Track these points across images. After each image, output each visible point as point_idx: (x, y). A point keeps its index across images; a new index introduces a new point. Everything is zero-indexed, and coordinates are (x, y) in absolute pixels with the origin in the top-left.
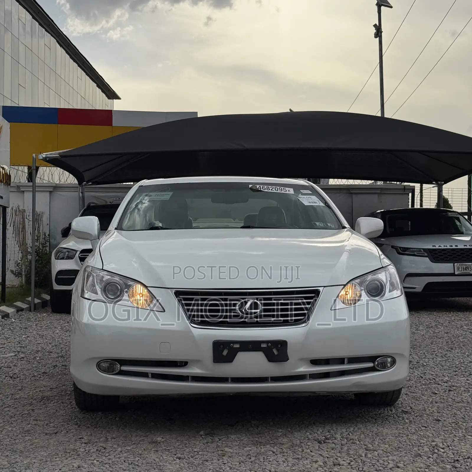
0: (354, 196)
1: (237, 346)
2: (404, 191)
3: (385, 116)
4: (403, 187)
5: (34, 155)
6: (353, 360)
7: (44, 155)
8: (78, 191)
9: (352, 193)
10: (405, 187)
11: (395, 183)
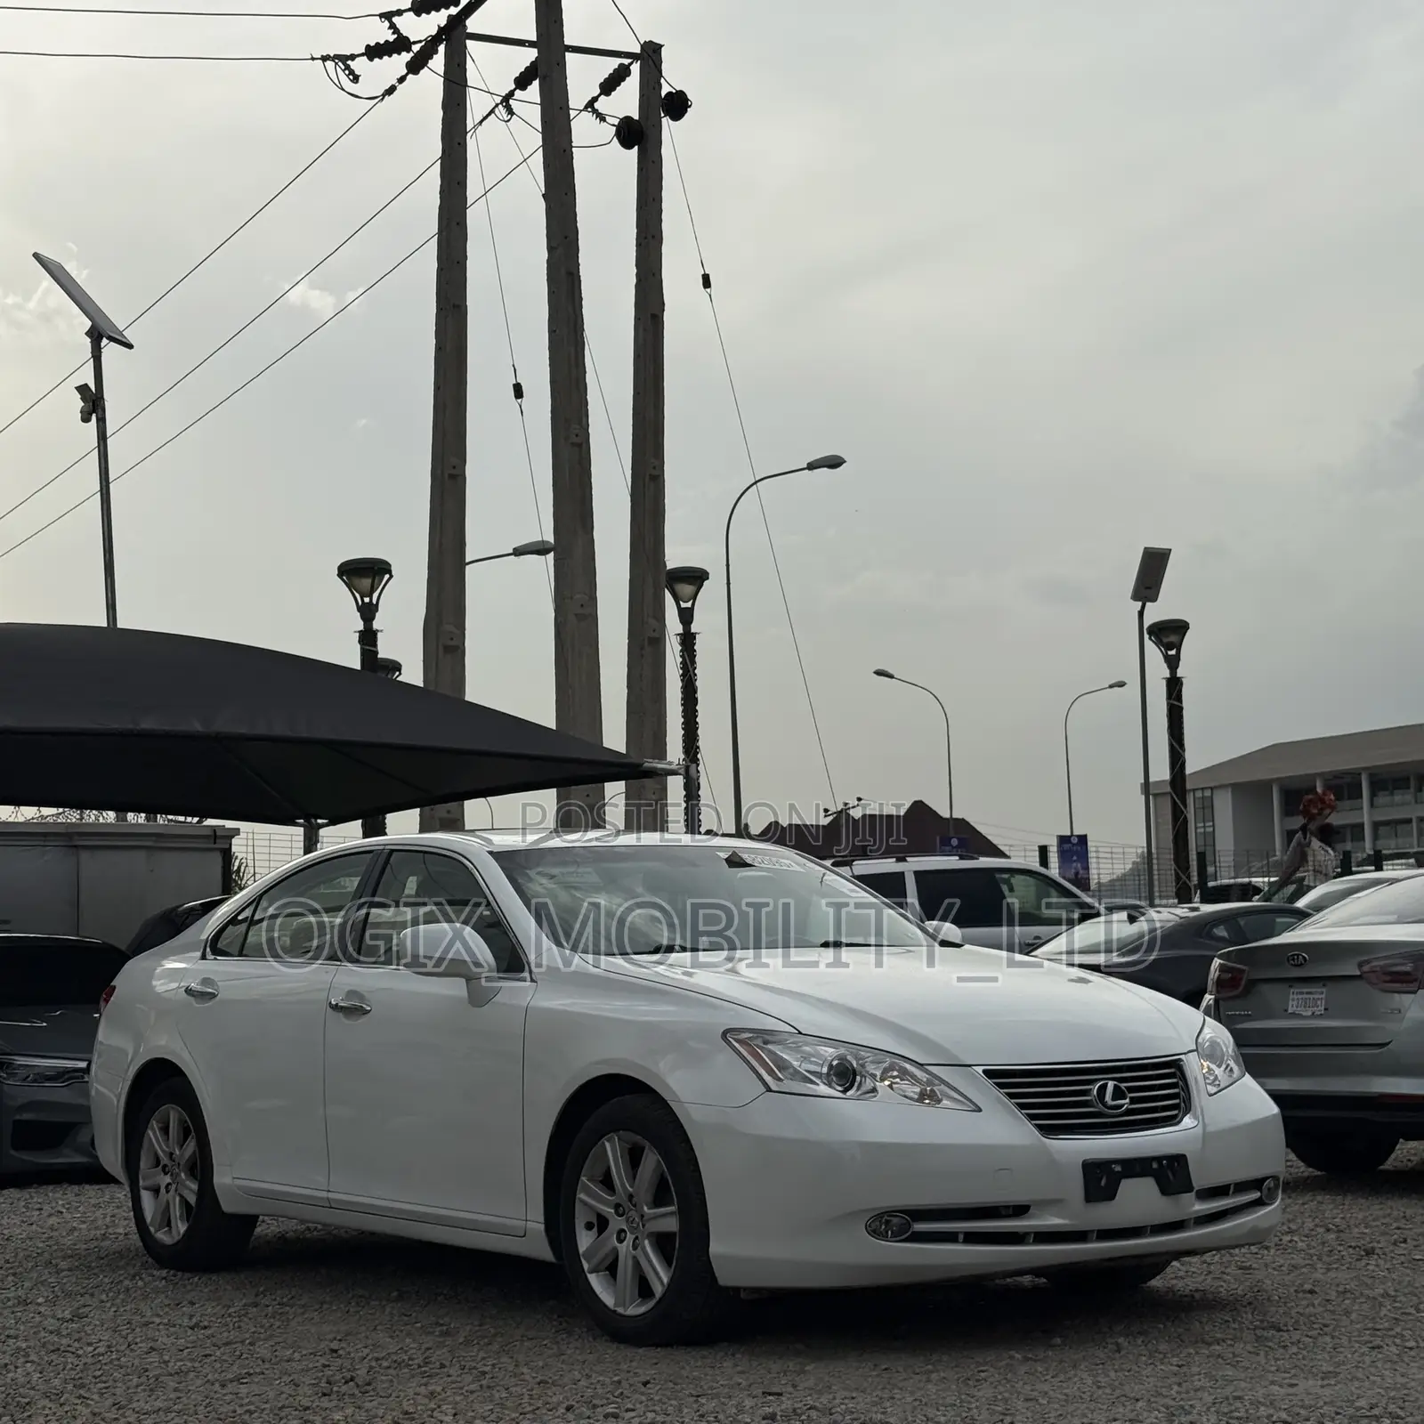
0: (84, 856)
1: (1118, 1168)
2: (215, 843)
3: (120, 625)
4: (209, 832)
9: (75, 846)
10: (215, 830)
11: (181, 818)
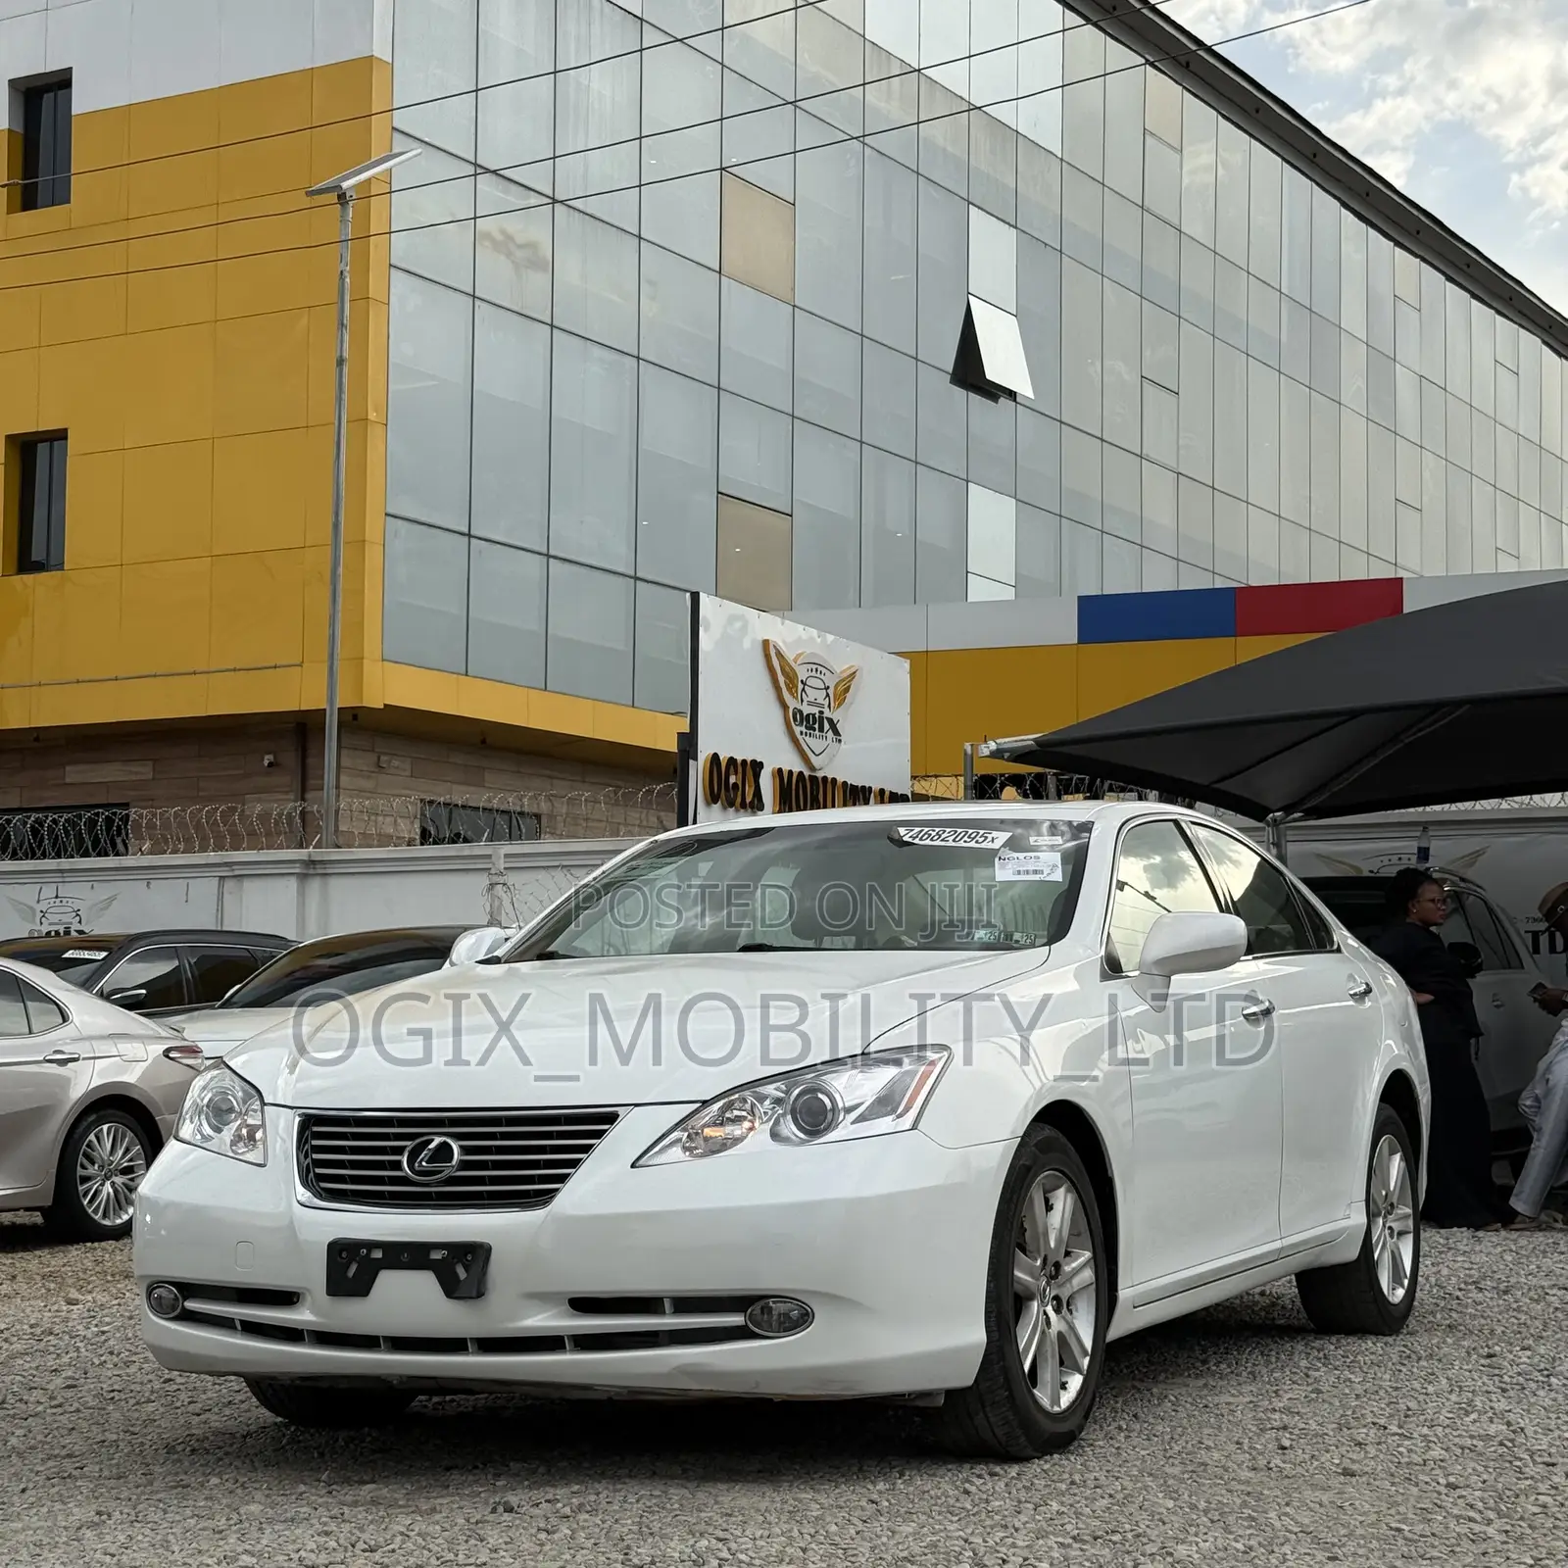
1: (378, 1254)
5: (968, 747)
6: (685, 1304)
7: (993, 746)
8: (1265, 839)
